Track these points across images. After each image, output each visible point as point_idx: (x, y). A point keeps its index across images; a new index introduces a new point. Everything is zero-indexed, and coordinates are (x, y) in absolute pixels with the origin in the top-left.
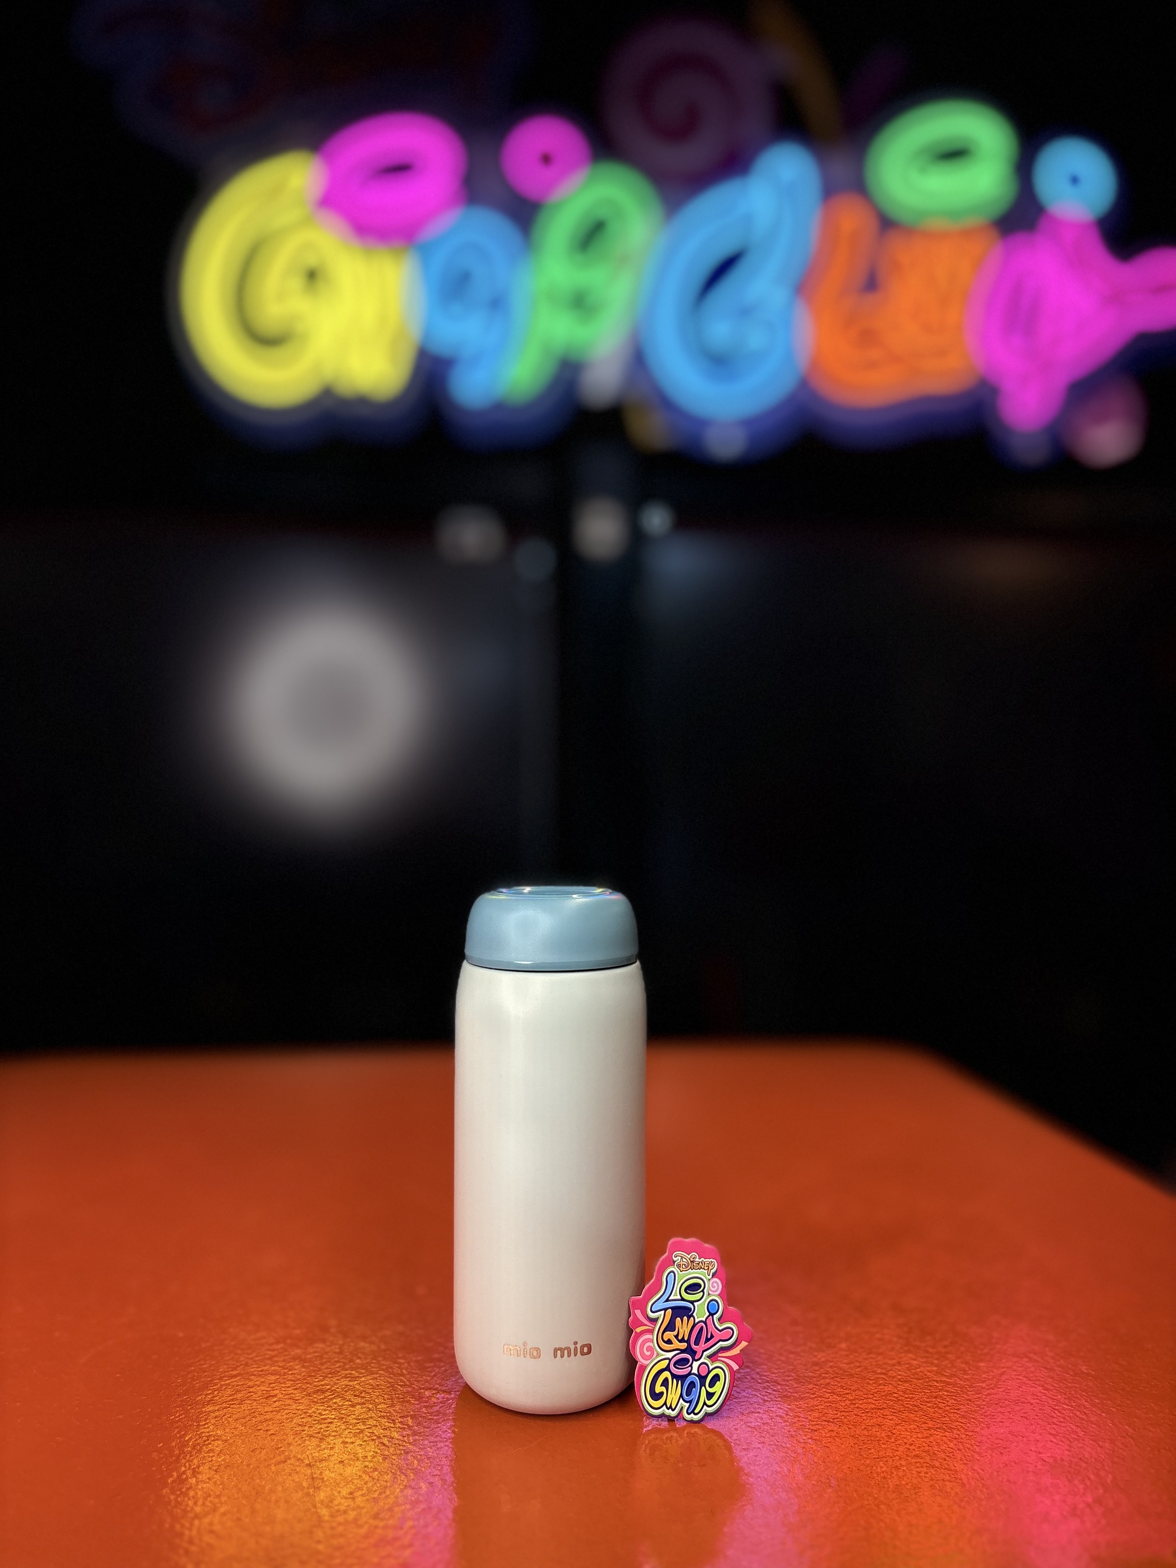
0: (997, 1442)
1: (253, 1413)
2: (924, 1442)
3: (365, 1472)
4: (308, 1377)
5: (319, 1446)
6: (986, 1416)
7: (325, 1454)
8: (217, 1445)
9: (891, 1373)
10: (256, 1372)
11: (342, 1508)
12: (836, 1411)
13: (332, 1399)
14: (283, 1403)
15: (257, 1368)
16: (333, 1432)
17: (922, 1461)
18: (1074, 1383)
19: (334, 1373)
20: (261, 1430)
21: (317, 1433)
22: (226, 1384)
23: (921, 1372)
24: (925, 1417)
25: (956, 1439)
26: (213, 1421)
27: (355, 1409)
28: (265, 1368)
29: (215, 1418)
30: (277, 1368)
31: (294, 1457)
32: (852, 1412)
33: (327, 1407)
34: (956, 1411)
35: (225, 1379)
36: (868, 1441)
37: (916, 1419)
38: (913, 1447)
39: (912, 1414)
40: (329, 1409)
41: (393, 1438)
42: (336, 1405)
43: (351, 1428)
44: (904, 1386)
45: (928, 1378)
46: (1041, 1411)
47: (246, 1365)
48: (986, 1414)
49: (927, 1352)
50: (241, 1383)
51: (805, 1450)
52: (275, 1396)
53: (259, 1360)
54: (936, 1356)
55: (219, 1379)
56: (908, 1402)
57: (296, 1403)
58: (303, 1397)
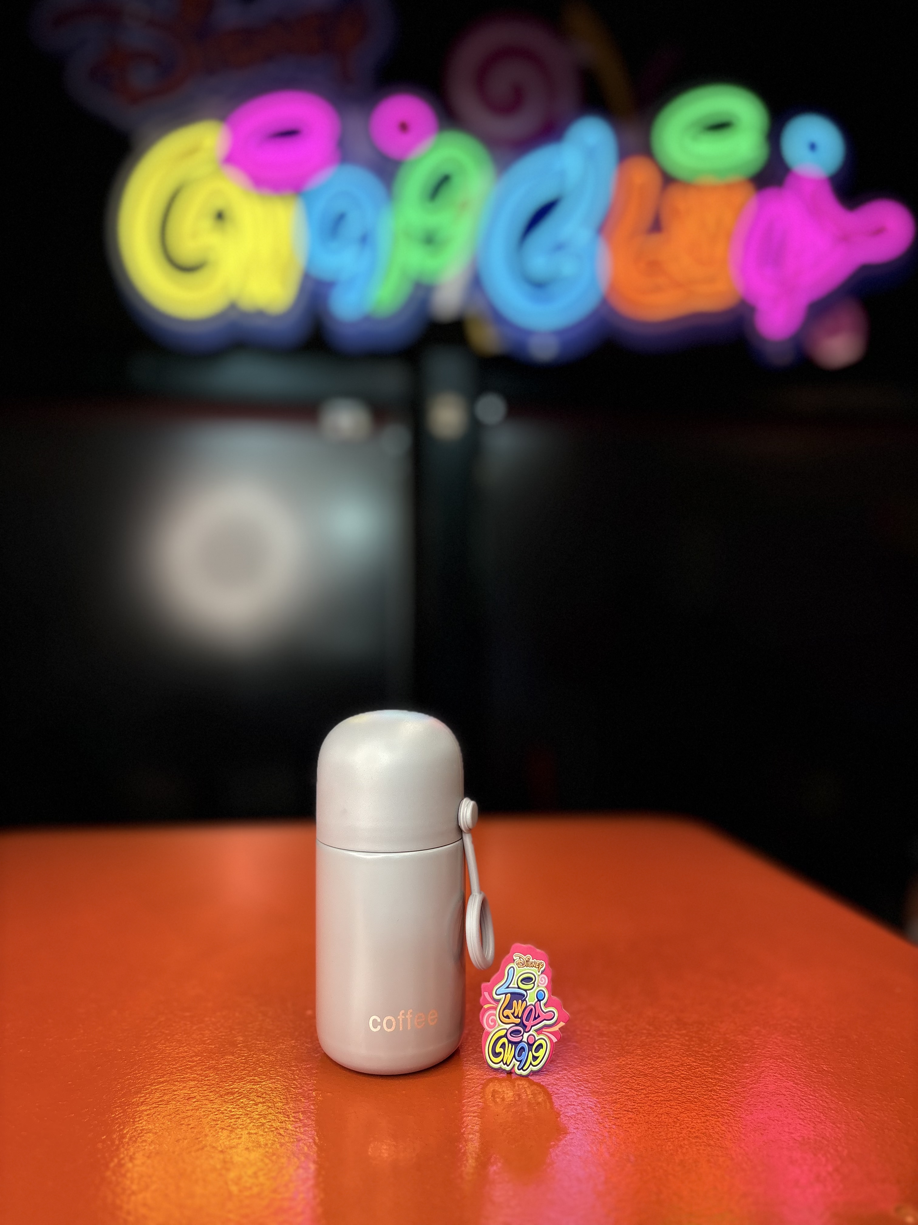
0: (759, 1125)
1: (177, 1111)
2: (702, 1126)
3: (266, 1156)
4: (220, 1082)
5: (229, 1136)
6: (750, 1105)
7: (234, 1142)
8: (150, 1137)
9: (675, 1073)
10: (179, 1079)
11: (248, 1185)
12: (634, 1102)
13: (239, 1099)
14: (201, 1103)
15: (180, 1075)
16: (240, 1125)
17: (700, 1141)
18: (817, 1078)
19: (241, 1079)
20: (184, 1124)
21: (228, 1126)
22: (156, 1089)
23: (699, 1071)
24: (702, 1106)
25: (726, 1123)
26: (145, 1118)
27: (257, 1107)
28: (187, 1076)
29: (147, 1115)
30: (195, 1075)
31: (210, 1145)
32: (646, 1103)
33: (236, 1106)
34: (726, 1101)
35: (154, 1084)
36: (659, 1126)
37: (696, 1108)
38: (694, 1130)
39: (693, 1104)
40: (237, 1107)
41: (288, 1129)
42: (242, 1104)
43: (255, 1122)
44: (686, 1083)
45: (705, 1076)
46: (792, 1101)
47: (172, 1073)
48: (750, 1104)
49: (704, 1055)
50: (168, 1088)
51: (610, 1134)
52: (195, 1097)
53: (181, 1069)
54: (711, 1059)
55: (149, 1085)
56: (689, 1095)
57: (211, 1103)
58: (217, 1098)
